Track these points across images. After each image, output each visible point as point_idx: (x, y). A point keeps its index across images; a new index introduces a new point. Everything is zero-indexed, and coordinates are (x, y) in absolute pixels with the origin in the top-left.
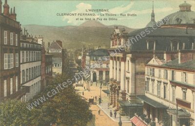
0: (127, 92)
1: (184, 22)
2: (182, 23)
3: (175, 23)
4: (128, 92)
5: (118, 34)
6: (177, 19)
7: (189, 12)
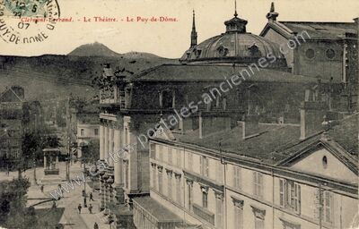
0: (124, 188)
1: (232, 54)
2: (228, 55)
3: (216, 55)
4: (127, 187)
5: (109, 78)
6: (220, 49)
7: (242, 35)
